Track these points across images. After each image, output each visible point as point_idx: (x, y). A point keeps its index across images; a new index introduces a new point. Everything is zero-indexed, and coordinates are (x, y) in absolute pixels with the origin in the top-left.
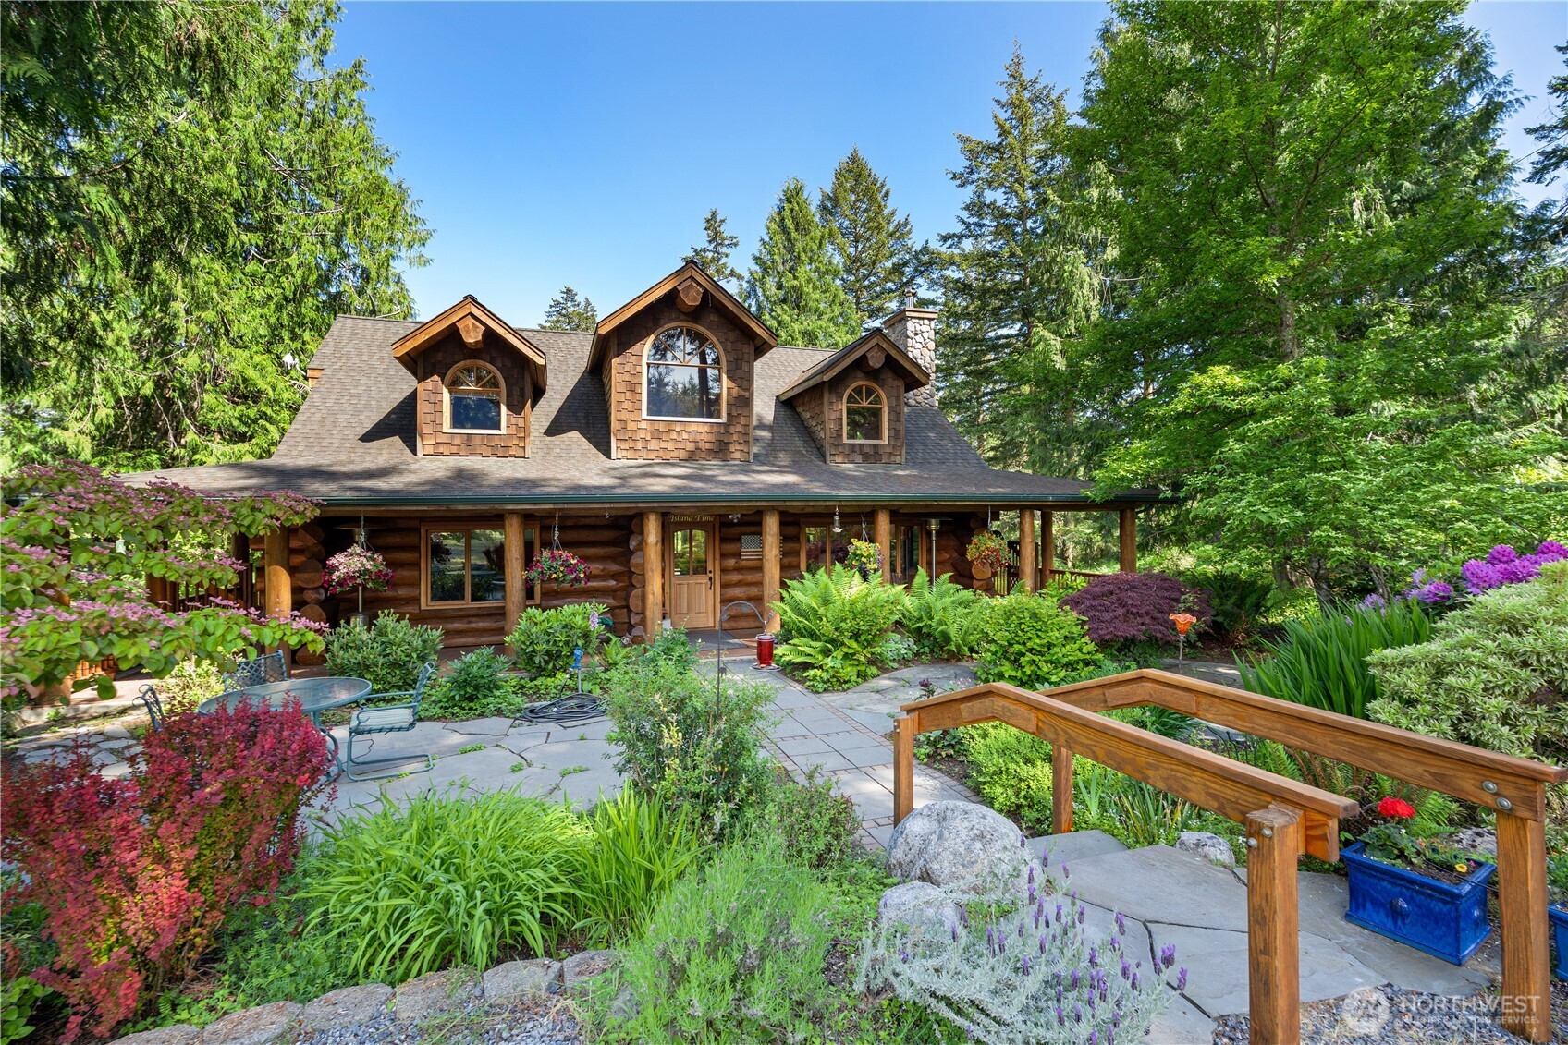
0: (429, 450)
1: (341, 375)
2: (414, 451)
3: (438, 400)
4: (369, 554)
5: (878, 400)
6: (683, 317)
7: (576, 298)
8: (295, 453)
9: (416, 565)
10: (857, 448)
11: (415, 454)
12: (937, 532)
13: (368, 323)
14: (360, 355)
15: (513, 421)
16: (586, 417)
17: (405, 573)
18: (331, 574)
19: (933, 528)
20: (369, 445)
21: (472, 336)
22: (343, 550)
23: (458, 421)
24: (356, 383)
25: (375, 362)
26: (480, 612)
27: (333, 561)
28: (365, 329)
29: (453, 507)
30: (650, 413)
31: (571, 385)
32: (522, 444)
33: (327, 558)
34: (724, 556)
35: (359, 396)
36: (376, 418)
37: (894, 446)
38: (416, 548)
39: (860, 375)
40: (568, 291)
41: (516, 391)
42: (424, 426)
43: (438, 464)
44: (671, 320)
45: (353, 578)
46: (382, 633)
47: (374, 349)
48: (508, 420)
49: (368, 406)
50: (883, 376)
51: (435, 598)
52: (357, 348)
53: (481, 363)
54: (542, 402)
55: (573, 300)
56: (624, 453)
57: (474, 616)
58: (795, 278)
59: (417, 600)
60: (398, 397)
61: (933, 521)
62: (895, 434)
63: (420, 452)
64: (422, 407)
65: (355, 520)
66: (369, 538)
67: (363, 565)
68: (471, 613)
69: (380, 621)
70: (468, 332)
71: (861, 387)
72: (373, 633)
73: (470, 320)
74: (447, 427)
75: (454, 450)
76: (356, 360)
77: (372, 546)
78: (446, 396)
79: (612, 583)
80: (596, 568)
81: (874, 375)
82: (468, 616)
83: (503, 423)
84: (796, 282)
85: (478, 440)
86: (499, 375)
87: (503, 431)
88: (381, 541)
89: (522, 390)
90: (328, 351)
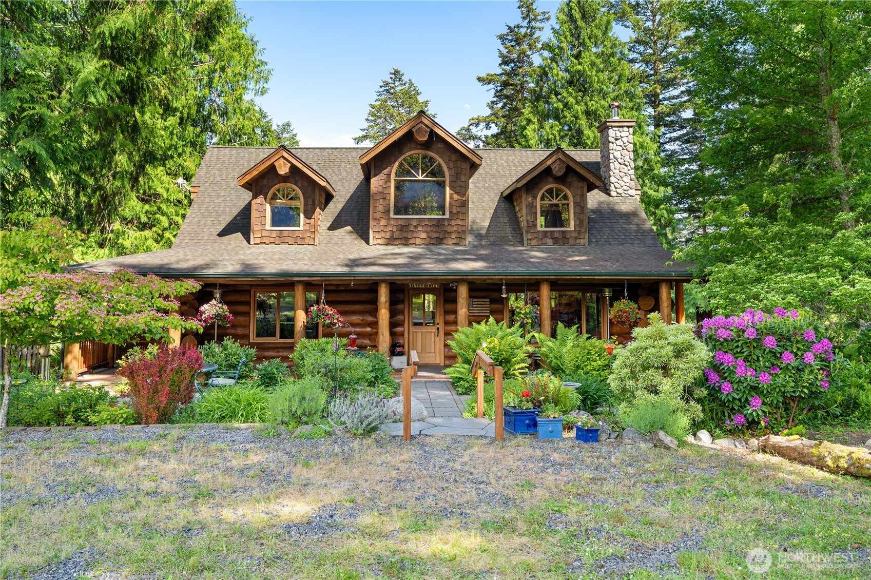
0: (258, 241)
1: (209, 191)
2: (249, 242)
3: (263, 211)
4: (220, 305)
5: (565, 197)
6: (419, 147)
7: (403, 78)
8: (183, 244)
9: (247, 314)
10: (549, 234)
11: (249, 243)
12: (610, 298)
13: (227, 151)
14: (221, 175)
15: (308, 221)
16: (358, 214)
17: (241, 319)
18: (201, 315)
19: (607, 294)
20: (224, 238)
21: (283, 169)
22: (207, 302)
23: (274, 223)
24: (218, 196)
25: (229, 180)
26: (284, 346)
27: (202, 309)
28: (225, 155)
29: (265, 279)
30: (395, 214)
31: (352, 191)
32: (312, 236)
33: (199, 307)
34: (446, 313)
35: (219, 205)
36: (229, 219)
37: (579, 232)
38: (248, 303)
39: (551, 180)
40: (396, 72)
41: (310, 202)
42: (255, 227)
43: (261, 250)
44: (411, 149)
45: (212, 318)
46: (225, 349)
47: (230, 170)
48: (304, 221)
49: (224, 212)
50: (569, 180)
51: (258, 335)
52: (220, 170)
53: (289, 185)
54: (331, 204)
55: (400, 80)
56: (378, 241)
57: (281, 348)
58: (580, 64)
59: (247, 336)
60: (242, 205)
61: (607, 290)
62: (579, 223)
63: (252, 242)
64: (254, 214)
65: (214, 286)
66: (221, 297)
67: (217, 311)
68: (279, 346)
69: (224, 343)
70: (281, 168)
71: (553, 188)
72: (221, 349)
73: (282, 160)
74: (268, 226)
75: (272, 240)
76: (218, 179)
77: (223, 301)
78: (268, 208)
79: (369, 329)
80: (355, 319)
81: (561, 180)
82: (277, 348)
83: (302, 223)
84: (579, 67)
85: (286, 234)
86: (300, 191)
87: (302, 228)
88: (229, 298)
89: (314, 201)
90: (202, 173)
